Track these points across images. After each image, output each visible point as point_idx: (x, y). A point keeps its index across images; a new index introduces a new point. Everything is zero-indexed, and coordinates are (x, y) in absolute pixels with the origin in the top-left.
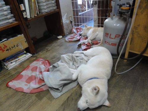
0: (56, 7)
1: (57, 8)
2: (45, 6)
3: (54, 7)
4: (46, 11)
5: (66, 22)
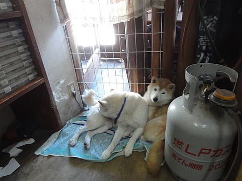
4: (8, 89)
5: (62, 99)
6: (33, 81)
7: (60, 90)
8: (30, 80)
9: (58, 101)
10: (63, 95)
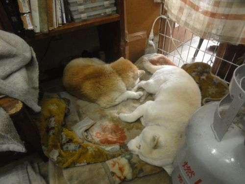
0: (115, 9)
1: (117, 11)
2: (81, 5)
3: (107, 8)
4: (84, 16)
6: (109, 15)
8: (107, 13)
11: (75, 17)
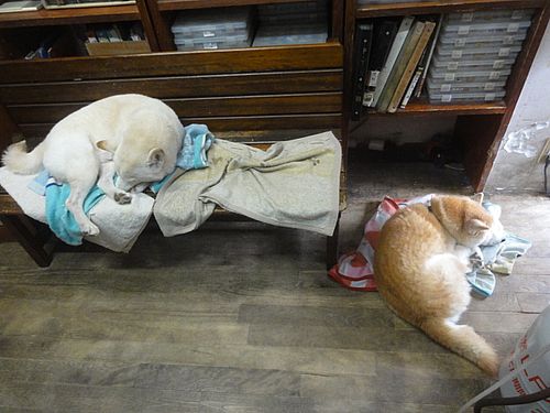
5: (519, 152)
6: (489, 103)
7: (528, 137)
8: (486, 100)
9: (509, 151)
10: (525, 148)
11: (433, 97)
